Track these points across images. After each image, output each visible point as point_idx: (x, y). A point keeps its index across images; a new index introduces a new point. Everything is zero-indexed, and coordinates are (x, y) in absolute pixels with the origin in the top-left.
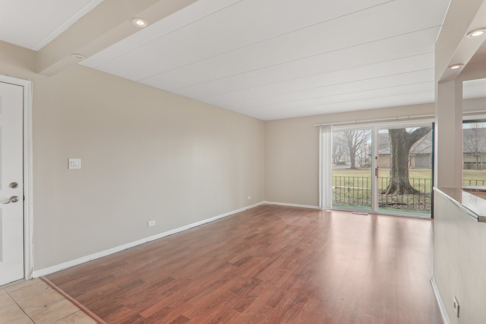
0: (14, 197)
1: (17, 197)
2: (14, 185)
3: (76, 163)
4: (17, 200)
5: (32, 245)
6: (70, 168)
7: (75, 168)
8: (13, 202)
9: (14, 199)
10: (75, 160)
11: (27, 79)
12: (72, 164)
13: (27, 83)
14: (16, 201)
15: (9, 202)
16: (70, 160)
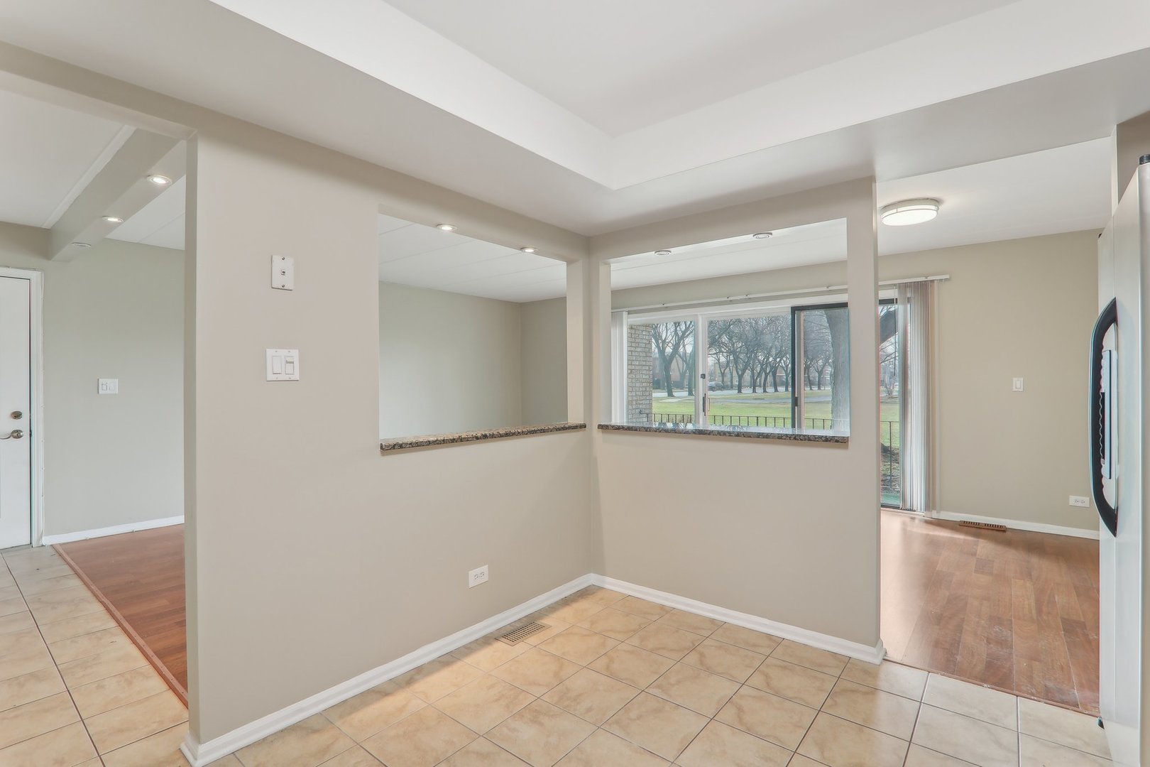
0: (18, 431)
1: (21, 432)
2: (17, 415)
3: (110, 385)
4: (21, 436)
5: (41, 499)
6: (101, 392)
7: (108, 392)
8: (15, 437)
9: (17, 434)
10: (108, 381)
11: (35, 270)
12: (104, 387)
13: (35, 276)
14: (19, 437)
15: (9, 438)
16: (101, 381)
